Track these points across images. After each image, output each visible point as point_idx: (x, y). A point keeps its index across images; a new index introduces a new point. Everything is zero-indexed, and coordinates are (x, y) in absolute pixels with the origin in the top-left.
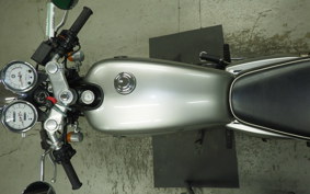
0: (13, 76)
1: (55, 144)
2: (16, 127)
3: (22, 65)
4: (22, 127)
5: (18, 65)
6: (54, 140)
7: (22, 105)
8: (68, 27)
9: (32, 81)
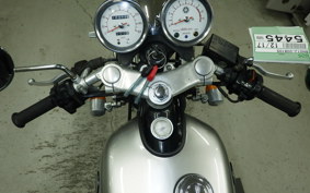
0: (186, 10)
1: (81, 83)
2: (103, 22)
3: (205, 21)
4: (104, 30)
5: (205, 15)
6: (88, 80)
7: (141, 27)
8: (268, 83)
9: (181, 38)
